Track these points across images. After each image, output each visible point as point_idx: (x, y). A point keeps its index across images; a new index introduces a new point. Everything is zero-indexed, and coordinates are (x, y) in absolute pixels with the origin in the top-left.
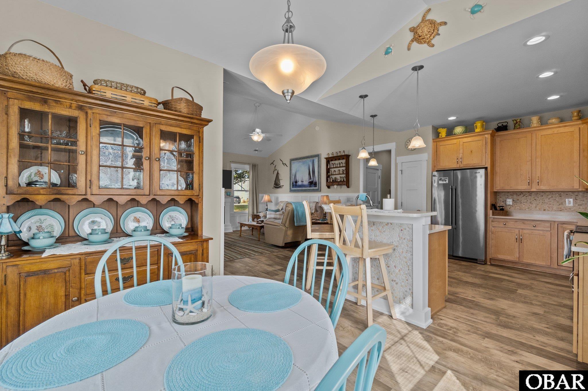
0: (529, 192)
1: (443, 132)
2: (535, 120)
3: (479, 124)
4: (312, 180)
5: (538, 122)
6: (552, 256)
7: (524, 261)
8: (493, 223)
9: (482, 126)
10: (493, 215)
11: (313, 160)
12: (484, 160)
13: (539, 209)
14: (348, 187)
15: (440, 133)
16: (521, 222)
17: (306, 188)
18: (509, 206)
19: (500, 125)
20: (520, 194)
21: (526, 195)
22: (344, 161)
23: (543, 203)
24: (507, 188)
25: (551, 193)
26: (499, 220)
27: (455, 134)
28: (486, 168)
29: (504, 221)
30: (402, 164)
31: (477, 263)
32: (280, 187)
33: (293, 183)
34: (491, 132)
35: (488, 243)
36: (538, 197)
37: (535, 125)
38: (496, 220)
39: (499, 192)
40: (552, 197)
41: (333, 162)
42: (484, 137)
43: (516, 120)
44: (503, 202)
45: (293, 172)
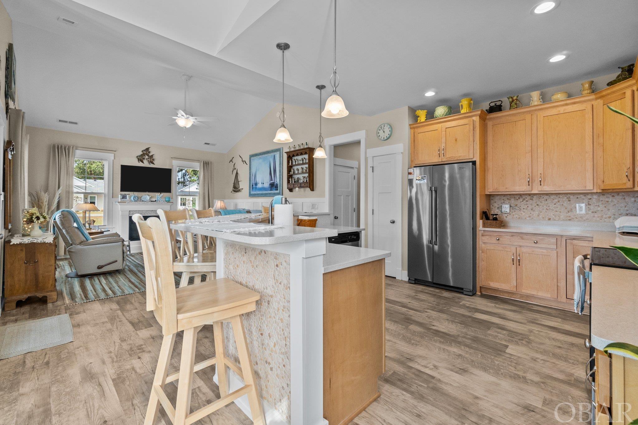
0: (530, 195)
1: (422, 115)
2: (535, 95)
3: (465, 103)
4: (273, 181)
5: (540, 99)
6: (559, 284)
7: (523, 291)
8: (484, 238)
9: (470, 105)
10: (484, 226)
11: (274, 155)
12: (471, 151)
13: (543, 218)
14: (312, 189)
15: (418, 117)
16: (519, 237)
17: (266, 192)
18: (505, 213)
19: (493, 104)
20: (519, 198)
21: (526, 200)
22: (306, 156)
23: (547, 209)
24: (502, 189)
25: (557, 196)
26: (491, 234)
27: (436, 118)
28: (474, 163)
29: (498, 236)
30: (373, 159)
31: (462, 293)
32: (239, 191)
33: (253, 185)
34: (479, 112)
35: (477, 266)
36: (541, 202)
37: (536, 103)
38: (487, 234)
39: (493, 195)
40: (559, 201)
41: (296, 158)
42: (472, 120)
43: (512, 98)
44: (498, 208)
45: (253, 171)
